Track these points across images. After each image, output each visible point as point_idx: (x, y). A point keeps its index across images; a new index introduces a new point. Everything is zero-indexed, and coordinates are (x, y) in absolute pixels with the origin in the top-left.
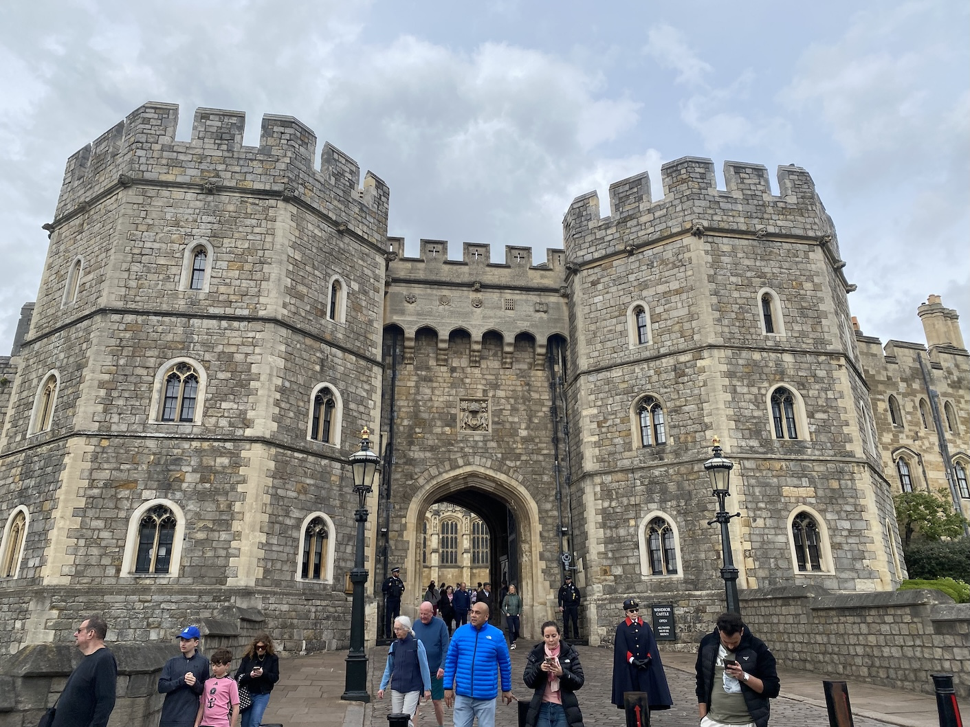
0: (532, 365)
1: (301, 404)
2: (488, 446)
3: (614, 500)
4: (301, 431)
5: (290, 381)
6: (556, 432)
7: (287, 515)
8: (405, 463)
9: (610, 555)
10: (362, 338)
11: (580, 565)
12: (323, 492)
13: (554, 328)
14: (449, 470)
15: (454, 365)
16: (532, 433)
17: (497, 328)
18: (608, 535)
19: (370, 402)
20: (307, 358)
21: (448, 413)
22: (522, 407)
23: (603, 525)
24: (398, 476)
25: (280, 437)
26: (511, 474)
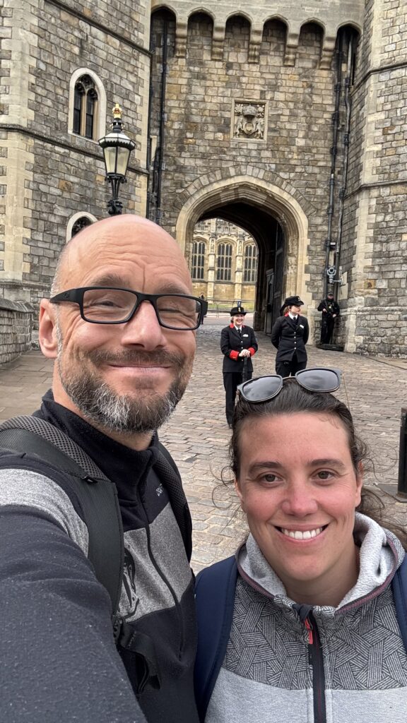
0: (318, 63)
1: (60, 92)
2: (262, 155)
3: (389, 213)
4: (61, 122)
5: (46, 63)
6: (335, 141)
7: (51, 212)
8: (175, 171)
9: (377, 269)
10: (126, 19)
11: (343, 278)
12: (88, 192)
13: (348, 16)
14: (220, 180)
15: (230, 60)
16: (310, 142)
17: (282, 14)
18: (378, 250)
19: (136, 97)
20: (64, 37)
21: (222, 117)
22: (301, 113)
23: (374, 240)
24: (168, 184)
25: (39, 127)
26: (283, 187)
